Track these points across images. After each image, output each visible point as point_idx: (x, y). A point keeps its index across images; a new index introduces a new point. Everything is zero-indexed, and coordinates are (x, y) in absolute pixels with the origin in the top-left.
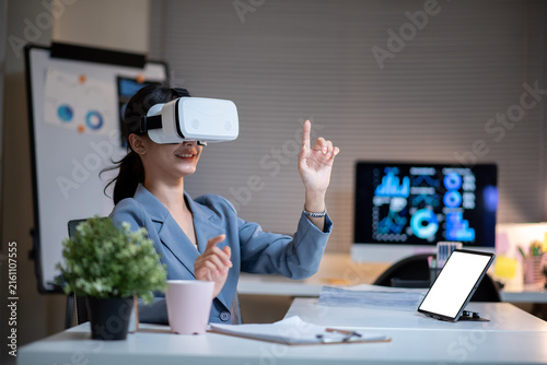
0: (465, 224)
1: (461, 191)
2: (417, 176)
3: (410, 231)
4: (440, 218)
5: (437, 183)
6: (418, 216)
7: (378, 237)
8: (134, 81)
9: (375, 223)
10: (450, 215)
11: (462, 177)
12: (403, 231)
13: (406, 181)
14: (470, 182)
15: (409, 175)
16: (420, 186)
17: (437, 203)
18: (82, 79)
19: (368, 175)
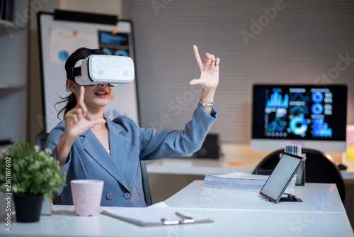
0: (326, 126)
1: (323, 103)
2: (293, 94)
3: (289, 130)
4: (309, 121)
5: (307, 98)
6: (295, 120)
7: (269, 134)
8: (110, 33)
9: (266, 125)
10: (316, 119)
11: (323, 94)
12: (285, 131)
13: (287, 97)
14: (329, 97)
15: (288, 93)
16: (295, 100)
17: (307, 112)
18: (75, 33)
19: (261, 94)
